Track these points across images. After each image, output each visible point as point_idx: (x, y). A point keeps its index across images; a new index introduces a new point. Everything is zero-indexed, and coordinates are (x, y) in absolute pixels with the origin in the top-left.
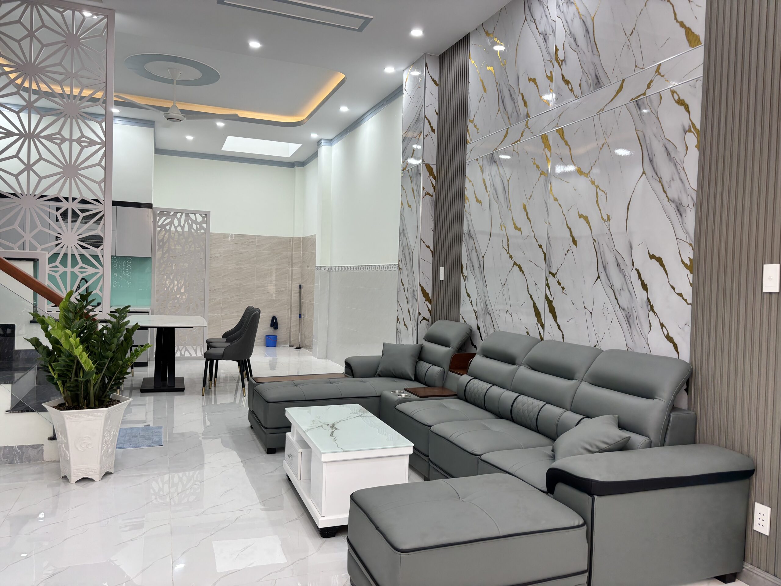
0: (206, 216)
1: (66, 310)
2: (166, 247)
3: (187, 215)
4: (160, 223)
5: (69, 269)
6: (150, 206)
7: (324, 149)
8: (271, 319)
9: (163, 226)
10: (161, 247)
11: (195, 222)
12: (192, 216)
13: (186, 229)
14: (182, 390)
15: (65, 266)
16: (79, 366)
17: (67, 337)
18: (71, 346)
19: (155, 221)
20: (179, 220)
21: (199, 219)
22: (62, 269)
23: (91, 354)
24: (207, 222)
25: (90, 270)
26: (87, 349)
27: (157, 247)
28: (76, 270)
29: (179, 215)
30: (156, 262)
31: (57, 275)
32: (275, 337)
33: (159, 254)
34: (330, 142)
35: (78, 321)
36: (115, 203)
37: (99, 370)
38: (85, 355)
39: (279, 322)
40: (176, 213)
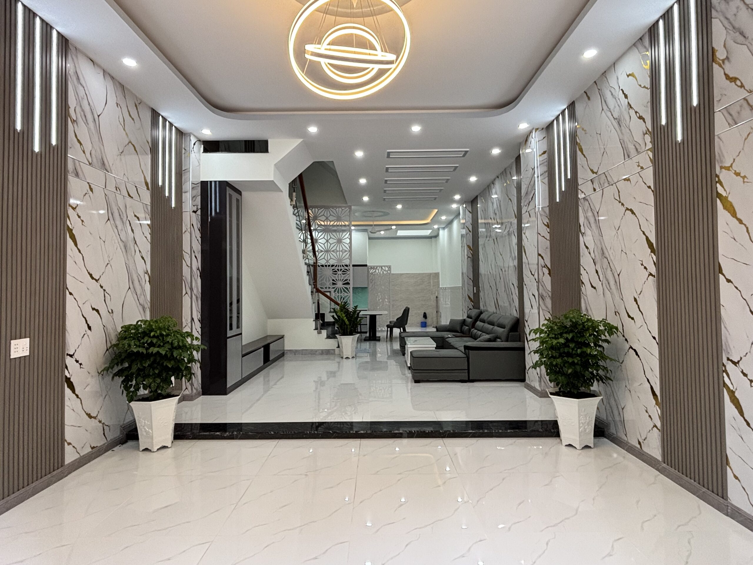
0: (389, 267)
1: (341, 307)
2: (373, 282)
3: (382, 268)
4: (371, 272)
5: (340, 294)
6: (366, 265)
7: (441, 232)
8: (423, 314)
9: (372, 273)
10: (371, 282)
11: (385, 270)
12: (384, 268)
13: (381, 273)
14: (379, 340)
15: (338, 293)
16: (345, 324)
17: (342, 314)
18: (343, 317)
19: (368, 271)
20: (378, 270)
21: (387, 269)
22: (338, 294)
23: (348, 320)
24: (390, 270)
25: (346, 294)
26: (347, 318)
27: (370, 282)
28: (342, 294)
29: (378, 268)
30: (370, 289)
31: (336, 296)
32: (426, 323)
33: (370, 286)
34: (444, 228)
35: (344, 310)
36: (354, 266)
37: (350, 324)
38: (346, 320)
39: (427, 315)
40: (377, 267)
